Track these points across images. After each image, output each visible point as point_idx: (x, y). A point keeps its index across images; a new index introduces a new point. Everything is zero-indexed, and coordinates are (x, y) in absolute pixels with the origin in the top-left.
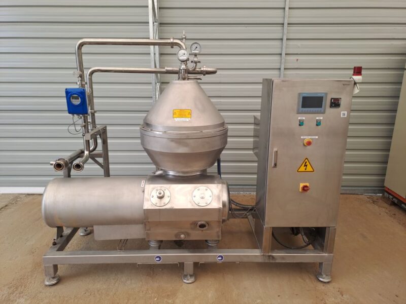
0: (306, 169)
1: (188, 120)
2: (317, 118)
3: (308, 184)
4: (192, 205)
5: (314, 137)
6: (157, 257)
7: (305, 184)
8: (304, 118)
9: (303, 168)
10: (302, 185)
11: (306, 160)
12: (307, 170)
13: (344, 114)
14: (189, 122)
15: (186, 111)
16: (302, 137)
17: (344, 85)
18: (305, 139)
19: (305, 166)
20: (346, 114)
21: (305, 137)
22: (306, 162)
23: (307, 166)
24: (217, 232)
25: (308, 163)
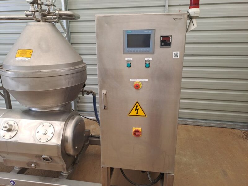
0: (137, 113)
1: (27, 60)
2: (146, 59)
3: (140, 129)
4: (34, 141)
5: (144, 80)
6: (12, 181)
7: (137, 129)
8: (131, 59)
9: (134, 112)
10: (134, 129)
11: (137, 104)
12: (138, 115)
13: (176, 55)
14: (28, 61)
15: (28, 50)
16: (131, 80)
17: (175, 19)
18: (134, 81)
19: (136, 110)
20: (179, 55)
21: (134, 80)
22: (137, 106)
23: (138, 110)
24: (63, 165)
25: (139, 107)
